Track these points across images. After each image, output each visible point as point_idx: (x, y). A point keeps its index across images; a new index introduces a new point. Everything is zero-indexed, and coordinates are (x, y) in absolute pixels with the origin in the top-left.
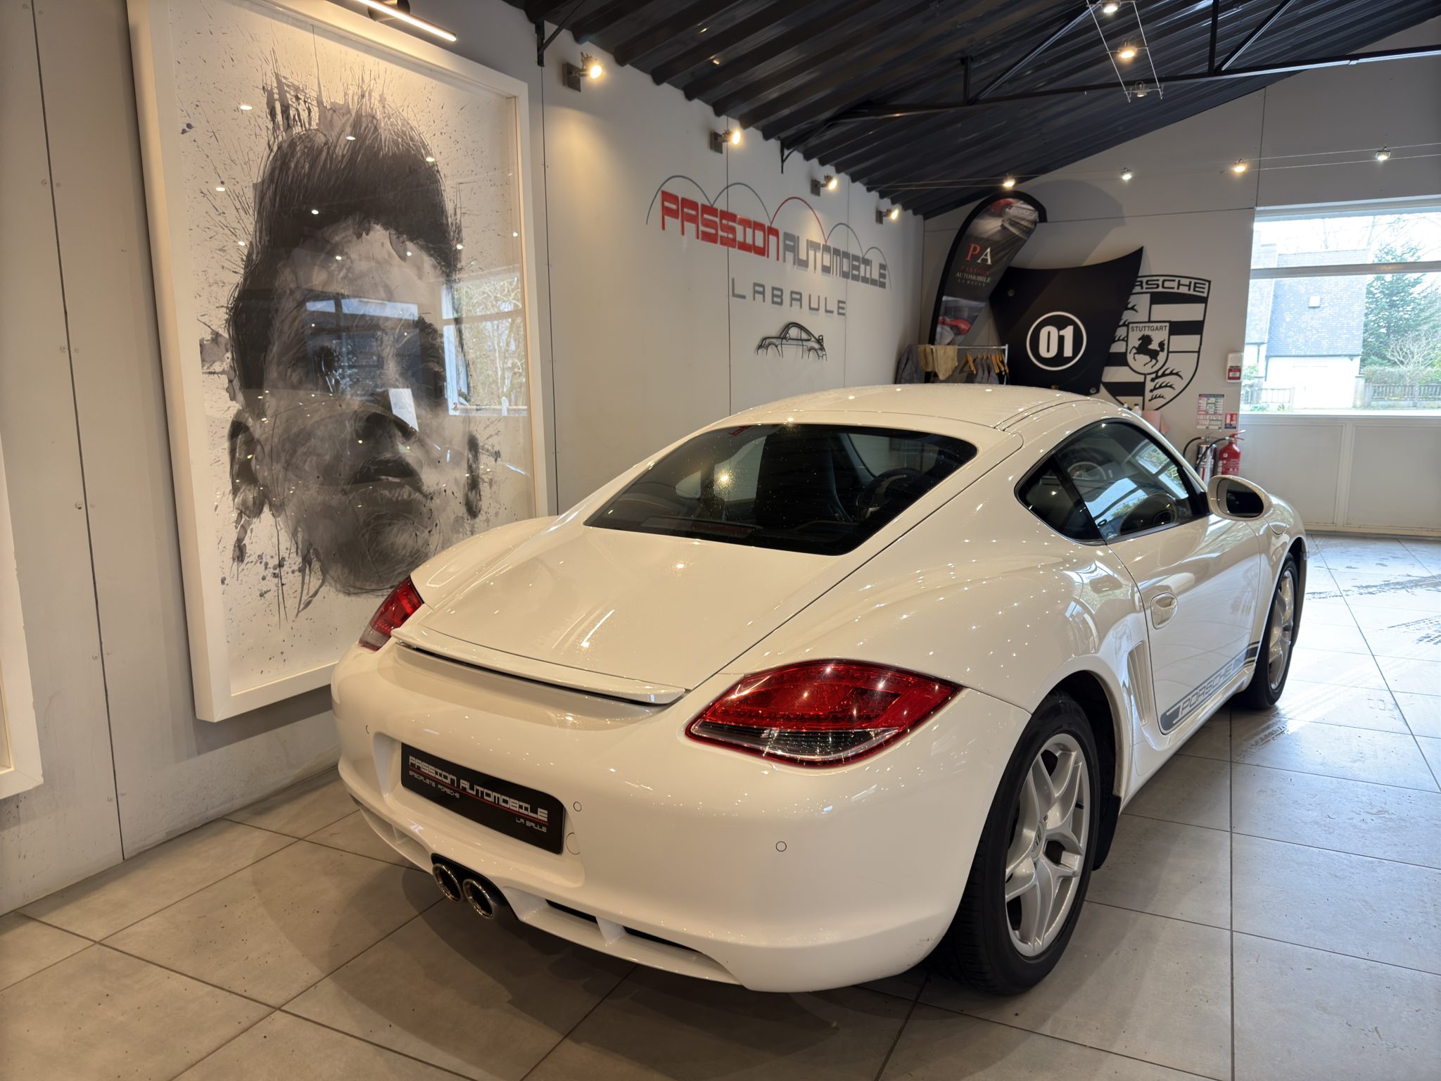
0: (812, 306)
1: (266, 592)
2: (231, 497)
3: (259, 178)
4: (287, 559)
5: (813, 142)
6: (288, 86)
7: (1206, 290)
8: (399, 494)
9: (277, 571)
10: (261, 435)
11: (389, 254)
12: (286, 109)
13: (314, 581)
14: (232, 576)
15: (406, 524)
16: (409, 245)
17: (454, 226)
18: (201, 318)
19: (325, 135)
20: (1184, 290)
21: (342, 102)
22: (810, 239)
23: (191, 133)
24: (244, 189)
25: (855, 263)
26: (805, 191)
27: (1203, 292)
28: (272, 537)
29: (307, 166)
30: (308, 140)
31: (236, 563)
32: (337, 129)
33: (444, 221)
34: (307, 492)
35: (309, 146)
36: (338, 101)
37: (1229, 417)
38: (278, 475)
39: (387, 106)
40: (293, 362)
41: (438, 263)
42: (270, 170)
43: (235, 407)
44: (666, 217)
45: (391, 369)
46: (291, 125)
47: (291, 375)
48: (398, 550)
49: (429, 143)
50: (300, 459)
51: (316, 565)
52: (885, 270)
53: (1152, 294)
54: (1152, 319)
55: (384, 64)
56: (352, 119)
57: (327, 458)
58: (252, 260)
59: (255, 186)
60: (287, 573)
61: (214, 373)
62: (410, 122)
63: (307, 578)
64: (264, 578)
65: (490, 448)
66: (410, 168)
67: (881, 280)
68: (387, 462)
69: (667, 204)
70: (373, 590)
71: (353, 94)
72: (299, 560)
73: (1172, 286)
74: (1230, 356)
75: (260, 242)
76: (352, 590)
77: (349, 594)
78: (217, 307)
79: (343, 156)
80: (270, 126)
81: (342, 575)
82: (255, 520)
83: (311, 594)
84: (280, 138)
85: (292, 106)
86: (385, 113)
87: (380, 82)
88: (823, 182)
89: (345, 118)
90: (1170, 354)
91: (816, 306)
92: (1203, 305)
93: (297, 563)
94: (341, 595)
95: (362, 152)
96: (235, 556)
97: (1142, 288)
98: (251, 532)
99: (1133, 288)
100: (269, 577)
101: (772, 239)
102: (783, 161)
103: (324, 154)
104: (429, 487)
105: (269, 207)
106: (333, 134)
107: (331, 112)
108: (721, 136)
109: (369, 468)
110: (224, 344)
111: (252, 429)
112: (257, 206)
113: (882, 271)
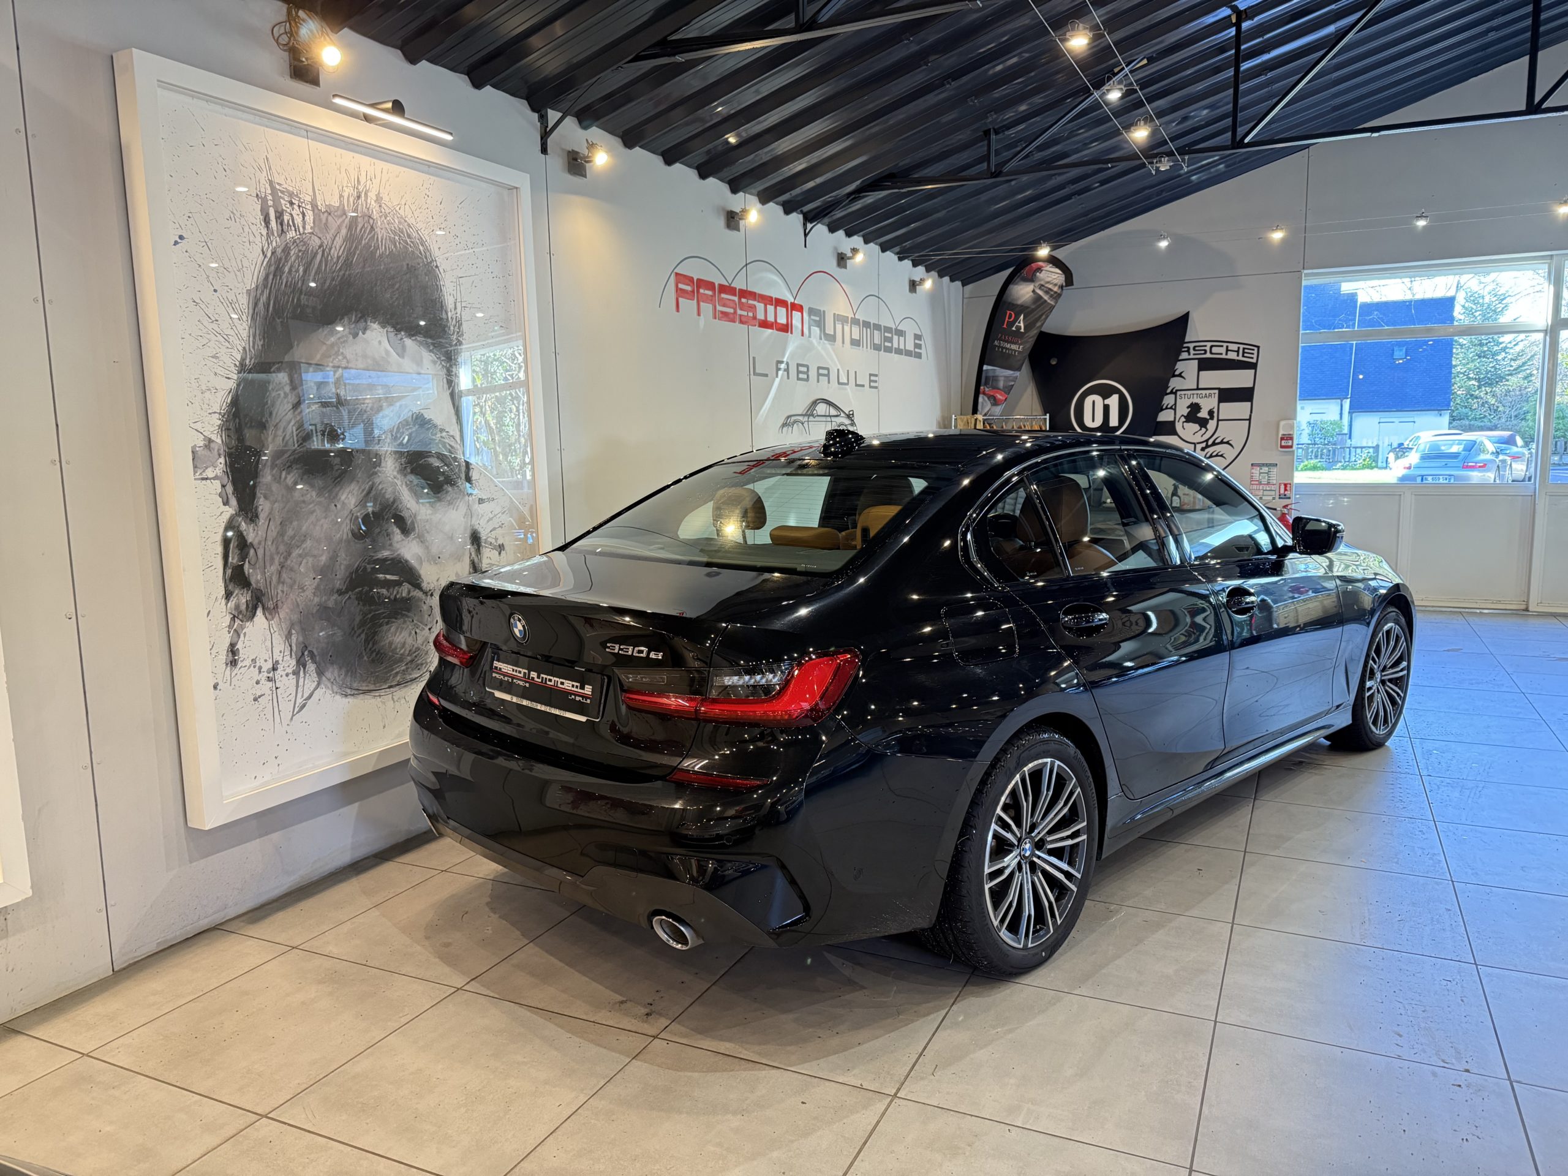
0: (841, 381)
1: (260, 697)
2: (224, 601)
3: (253, 284)
4: (280, 662)
5: (839, 214)
6: (282, 192)
7: (1255, 356)
8: (398, 592)
9: (271, 675)
10: (254, 539)
11: (387, 352)
12: (279, 216)
13: (309, 681)
14: (225, 681)
15: (405, 622)
16: (408, 342)
17: (454, 320)
18: (192, 425)
19: (320, 238)
20: (1232, 356)
21: (337, 204)
22: (837, 313)
23: (183, 244)
24: (237, 295)
25: (886, 334)
26: (831, 265)
27: (1252, 358)
28: (265, 640)
29: (301, 269)
30: (302, 243)
31: (229, 668)
32: (332, 232)
33: (444, 316)
34: (302, 594)
35: (303, 249)
36: (333, 204)
37: (1283, 487)
38: (271, 578)
39: (383, 205)
40: (288, 465)
41: (437, 358)
42: (264, 275)
43: (229, 511)
44: (681, 300)
45: (388, 469)
46: (285, 230)
47: (286, 478)
48: (396, 648)
49: (428, 238)
50: (294, 561)
51: (311, 667)
52: (921, 340)
53: (1199, 359)
54: (1200, 387)
55: (380, 165)
56: (347, 221)
57: (324, 559)
58: (246, 366)
59: (249, 292)
60: (281, 676)
61: (207, 479)
62: (407, 219)
63: (301, 680)
64: (258, 683)
65: (493, 541)
66: (408, 265)
67: (917, 350)
68: (385, 560)
69: (681, 286)
70: (370, 691)
71: (349, 195)
72: (294, 662)
73: (1220, 352)
74: (1282, 423)
75: (254, 347)
76: (349, 691)
77: (346, 696)
78: (210, 414)
79: (339, 258)
80: (264, 232)
81: (339, 677)
82: (248, 624)
83: (306, 695)
84: (274, 244)
85: (286, 211)
86: (381, 212)
87: (376, 182)
88: (849, 254)
89: (341, 220)
90: (1220, 422)
91: (846, 382)
92: (1253, 371)
93: (291, 666)
94: (338, 697)
95: (358, 252)
96: (228, 661)
97: (1189, 354)
98: (245, 637)
99: (1179, 354)
100: (263, 681)
101: (796, 315)
102: (806, 235)
103: (319, 257)
104: (428, 583)
105: (262, 312)
106: (327, 235)
107: (326, 214)
108: (737, 214)
109: (365, 568)
110: (216, 450)
111: (245, 533)
112: (251, 311)
113: (917, 341)
